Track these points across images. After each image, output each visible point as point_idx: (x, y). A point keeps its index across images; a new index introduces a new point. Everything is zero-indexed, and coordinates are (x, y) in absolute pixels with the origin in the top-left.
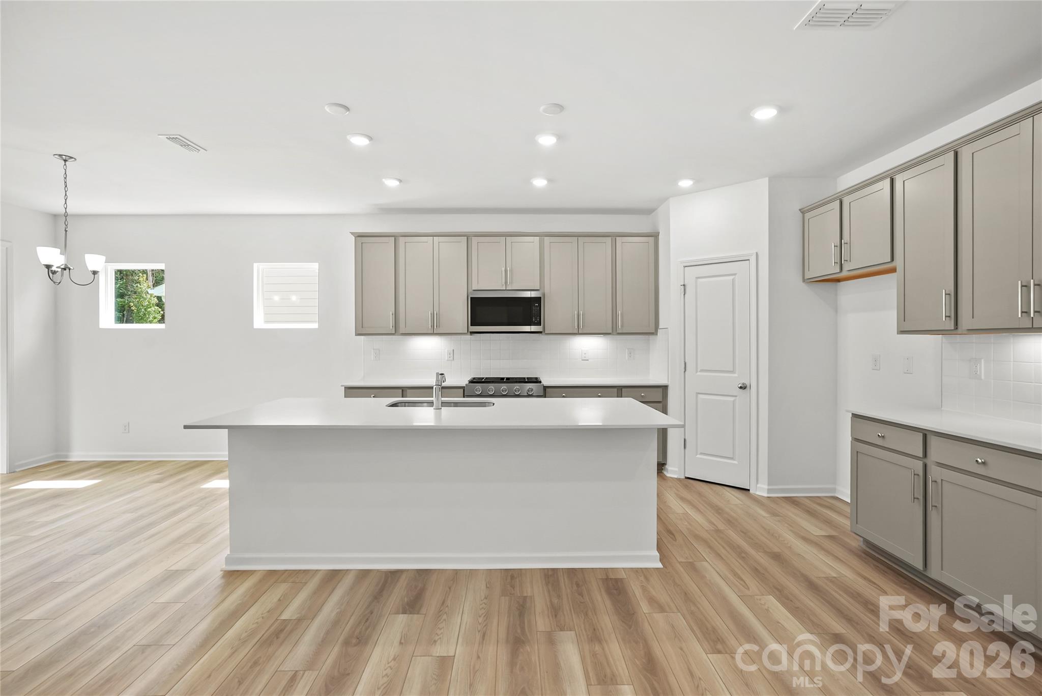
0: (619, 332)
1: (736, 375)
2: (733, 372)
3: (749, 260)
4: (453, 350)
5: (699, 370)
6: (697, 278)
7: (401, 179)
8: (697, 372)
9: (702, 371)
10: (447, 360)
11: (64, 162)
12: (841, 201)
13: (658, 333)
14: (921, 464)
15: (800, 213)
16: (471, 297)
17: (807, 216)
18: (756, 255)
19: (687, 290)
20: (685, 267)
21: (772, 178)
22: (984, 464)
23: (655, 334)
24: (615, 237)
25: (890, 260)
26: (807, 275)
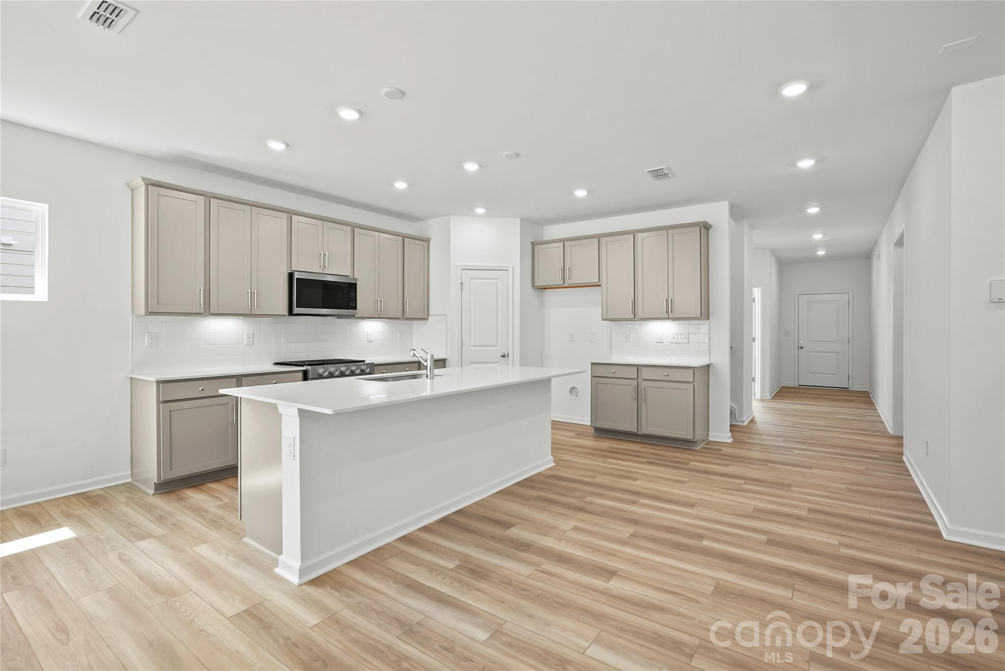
0: (406, 317)
1: (499, 348)
2: (496, 346)
3: (507, 270)
4: (253, 333)
5: (472, 345)
6: (471, 279)
7: (289, 144)
8: (470, 347)
9: (474, 346)
10: (246, 345)
12: (564, 244)
13: (429, 319)
14: (636, 382)
15: (531, 245)
16: (297, 278)
17: (537, 247)
18: (512, 268)
19: (464, 287)
20: (462, 269)
21: (521, 219)
22: (667, 375)
23: (426, 319)
24: (404, 237)
25: (598, 281)
26: (537, 284)
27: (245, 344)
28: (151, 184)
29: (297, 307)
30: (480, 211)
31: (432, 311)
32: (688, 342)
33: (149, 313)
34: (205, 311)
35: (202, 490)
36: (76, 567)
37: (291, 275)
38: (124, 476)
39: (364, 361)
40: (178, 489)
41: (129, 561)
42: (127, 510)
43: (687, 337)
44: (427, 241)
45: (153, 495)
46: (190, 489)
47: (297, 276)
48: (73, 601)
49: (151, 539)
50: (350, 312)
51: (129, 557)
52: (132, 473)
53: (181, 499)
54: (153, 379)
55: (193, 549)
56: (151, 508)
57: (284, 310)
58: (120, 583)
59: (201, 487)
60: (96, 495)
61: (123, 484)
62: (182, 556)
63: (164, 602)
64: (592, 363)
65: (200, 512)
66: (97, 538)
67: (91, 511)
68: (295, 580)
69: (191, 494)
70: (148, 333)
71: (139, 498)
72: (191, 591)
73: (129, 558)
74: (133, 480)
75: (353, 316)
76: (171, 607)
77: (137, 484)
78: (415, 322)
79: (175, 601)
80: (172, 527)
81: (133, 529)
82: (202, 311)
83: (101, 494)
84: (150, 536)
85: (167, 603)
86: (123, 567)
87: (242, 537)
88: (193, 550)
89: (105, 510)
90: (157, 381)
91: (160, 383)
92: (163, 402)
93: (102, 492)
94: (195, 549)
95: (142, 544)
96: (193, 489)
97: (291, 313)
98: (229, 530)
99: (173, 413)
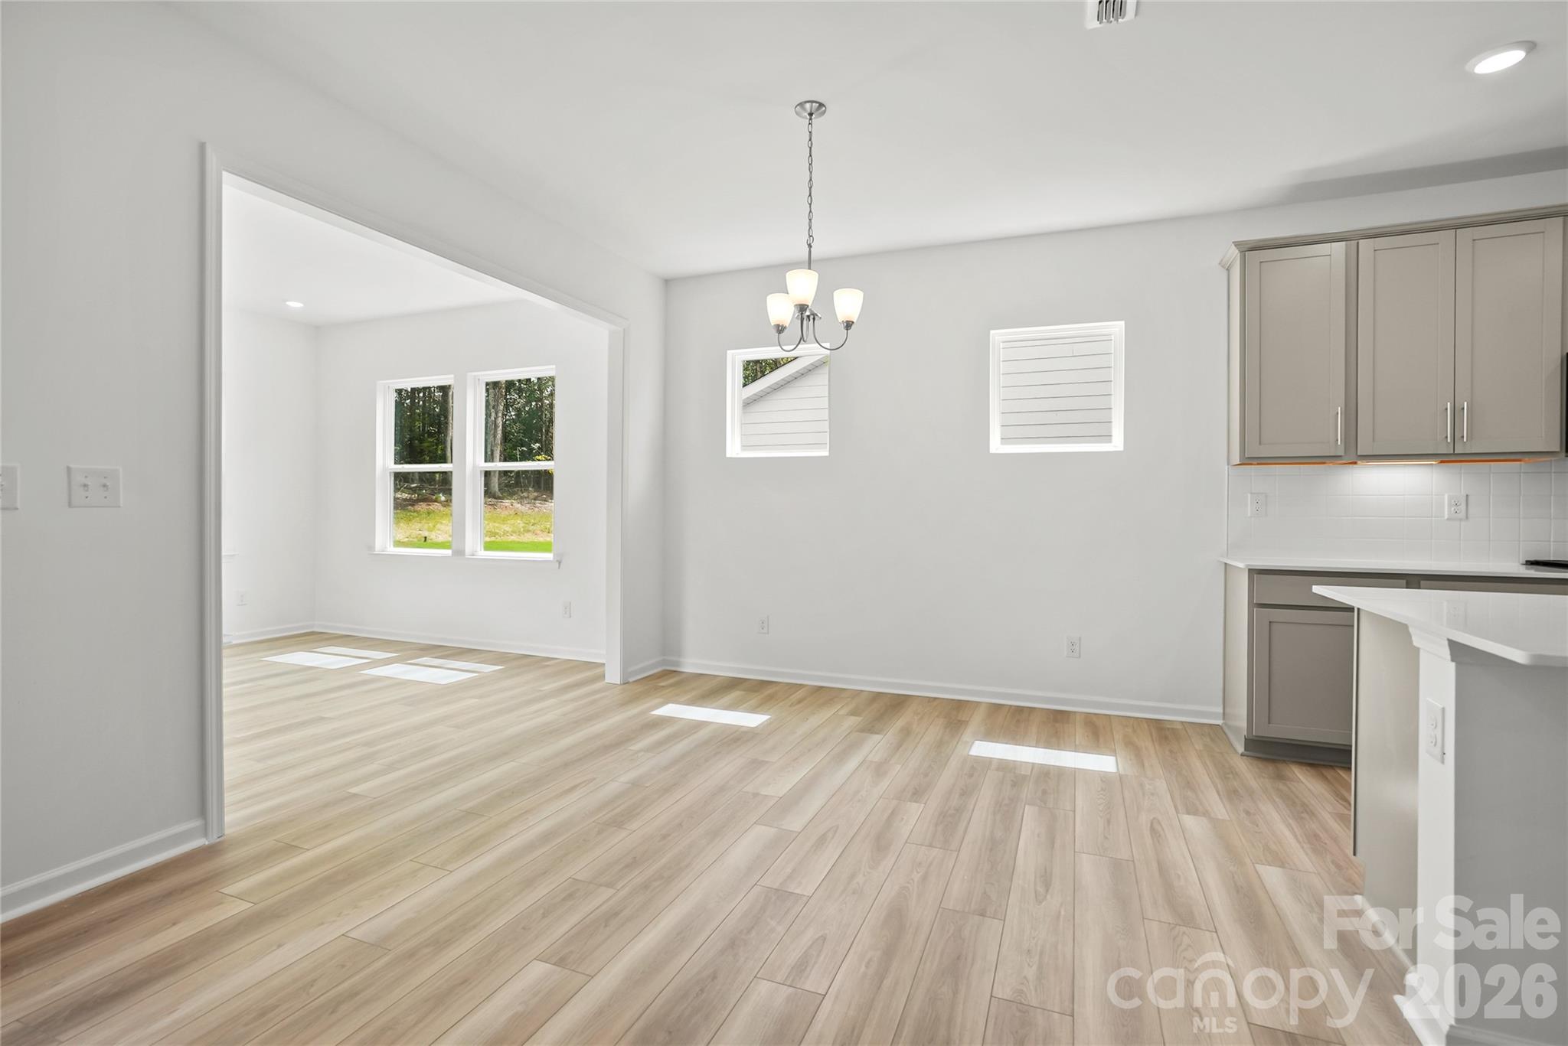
28: (1249, 248)
34: (1346, 453)
35: (1325, 779)
36: (1101, 811)
38: (1213, 713)
40: (1284, 761)
41: (1160, 836)
42: (1197, 764)
45: (1242, 755)
46: (1304, 768)
48: (1075, 852)
49: (1203, 818)
51: (1163, 829)
52: (1224, 713)
53: (1280, 777)
54: (1241, 565)
55: (1257, 866)
56: (1228, 774)
57: (1553, 442)
58: (1133, 861)
59: (1329, 774)
60: (1173, 729)
61: (1211, 725)
62: (1231, 868)
63: (1170, 923)
66: (1142, 785)
67: (1155, 746)
69: (1301, 777)
70: (1251, 493)
71: (1221, 753)
72: (1216, 932)
73: (1162, 833)
74: (1226, 724)
76: (1174, 939)
77: (1227, 731)
79: (1184, 933)
80: (1243, 815)
81: (1189, 793)
82: (1341, 452)
83: (1178, 729)
84: (1206, 814)
85: (1173, 928)
86: (1149, 841)
87: (1357, 891)
88: (1255, 868)
89: (1171, 751)
90: (1249, 570)
91: (1255, 573)
92: (1257, 605)
93: (1179, 727)
94: (1260, 868)
95: (1189, 821)
96: (1309, 768)
98: (1338, 867)
99: (1274, 626)
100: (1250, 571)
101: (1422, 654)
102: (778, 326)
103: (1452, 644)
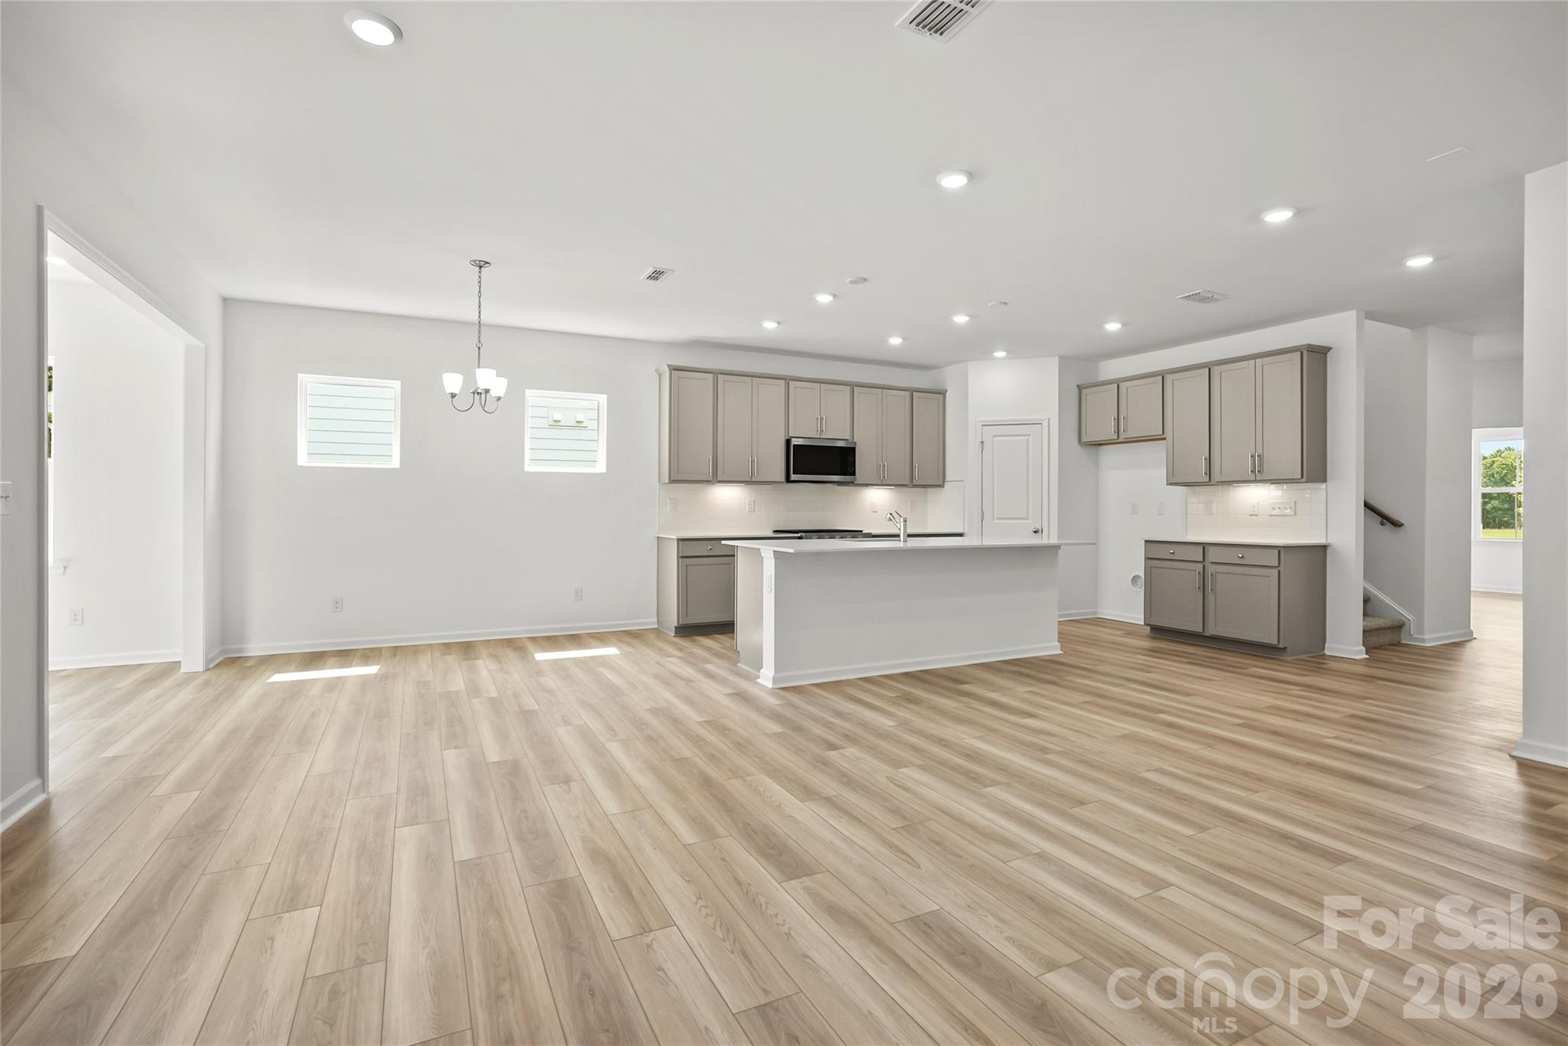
0: (917, 484)
1: (1029, 521)
2: (1027, 519)
3: (1041, 424)
4: (754, 501)
5: (996, 517)
6: (994, 436)
7: (780, 322)
8: (993, 520)
9: (998, 519)
10: (748, 512)
11: (478, 268)
12: (1118, 386)
13: (945, 486)
14: (1201, 566)
15: (1077, 389)
16: (794, 445)
17: (1085, 392)
18: (1047, 420)
19: (985, 446)
20: (983, 425)
21: (1060, 357)
22: (1242, 557)
23: (941, 486)
24: (912, 391)
25: (1161, 433)
26: (1084, 439)
27: (747, 510)
28: (674, 369)
29: (794, 473)
30: (1000, 354)
31: (950, 475)
32: (1295, 514)
33: (672, 481)
34: (713, 478)
35: (711, 639)
37: (788, 442)
38: (651, 622)
39: (861, 531)
40: (692, 634)
41: (663, 666)
42: (656, 642)
43: (1293, 507)
44: (943, 393)
45: (675, 636)
47: (795, 442)
49: (674, 658)
50: (848, 478)
52: (658, 621)
53: (694, 641)
54: (674, 537)
55: (703, 665)
56: (673, 644)
57: (782, 477)
58: (659, 673)
59: (711, 637)
60: (636, 633)
61: (652, 628)
62: (696, 668)
63: (685, 683)
64: (1146, 541)
65: (708, 649)
67: (632, 640)
68: (770, 685)
70: (670, 498)
71: (665, 637)
72: (701, 681)
74: (659, 626)
75: (852, 483)
77: (662, 629)
78: (930, 490)
79: (692, 684)
80: (688, 654)
81: (662, 652)
82: (711, 479)
84: (674, 656)
85: (687, 684)
86: (660, 668)
87: (737, 663)
89: (645, 641)
91: (679, 540)
92: (682, 557)
93: (639, 631)
95: (668, 658)
97: (788, 480)
98: (729, 660)
99: (689, 568)
100: (678, 540)
101: (764, 559)
102: (452, 394)
103: (774, 551)
